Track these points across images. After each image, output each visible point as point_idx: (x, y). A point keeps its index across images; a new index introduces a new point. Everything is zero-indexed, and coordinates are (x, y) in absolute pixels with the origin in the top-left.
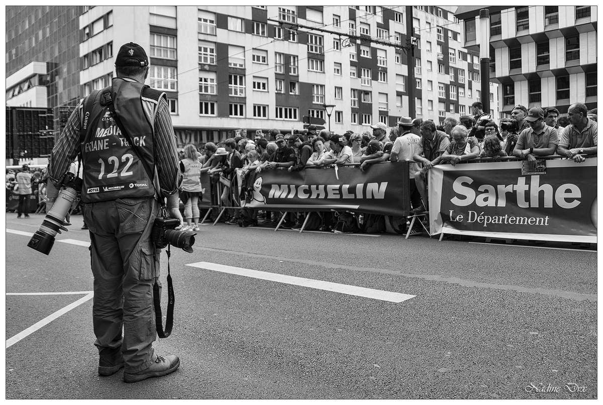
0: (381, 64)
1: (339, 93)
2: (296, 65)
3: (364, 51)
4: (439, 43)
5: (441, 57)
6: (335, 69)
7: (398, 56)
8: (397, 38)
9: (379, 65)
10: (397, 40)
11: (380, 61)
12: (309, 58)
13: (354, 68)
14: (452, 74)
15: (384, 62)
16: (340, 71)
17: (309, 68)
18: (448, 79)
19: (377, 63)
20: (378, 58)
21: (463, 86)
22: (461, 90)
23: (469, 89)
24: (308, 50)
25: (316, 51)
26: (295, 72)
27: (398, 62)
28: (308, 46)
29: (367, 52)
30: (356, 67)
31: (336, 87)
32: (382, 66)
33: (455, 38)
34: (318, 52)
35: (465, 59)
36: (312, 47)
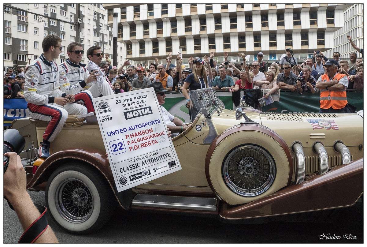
0: (62, 29)
1: (36, 45)
2: (10, 27)
3: (52, 22)
4: (95, 20)
5: (95, 27)
6: (34, 31)
7: (72, 25)
8: (72, 16)
9: (61, 30)
10: (72, 17)
11: (62, 28)
12: (18, 23)
13: (46, 31)
14: (101, 37)
15: (63, 28)
16: (37, 32)
17: (18, 30)
18: (99, 39)
19: (60, 29)
20: (61, 26)
21: (106, 43)
22: (105, 45)
23: (110, 45)
24: (18, 19)
25: (23, 19)
26: (9, 31)
27: (72, 29)
28: (18, 16)
29: (54, 22)
30: (47, 30)
31: (35, 42)
32: (63, 30)
33: (103, 18)
34: (24, 21)
35: (108, 29)
36: (20, 17)
